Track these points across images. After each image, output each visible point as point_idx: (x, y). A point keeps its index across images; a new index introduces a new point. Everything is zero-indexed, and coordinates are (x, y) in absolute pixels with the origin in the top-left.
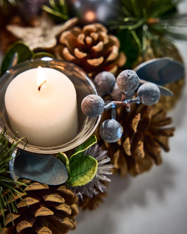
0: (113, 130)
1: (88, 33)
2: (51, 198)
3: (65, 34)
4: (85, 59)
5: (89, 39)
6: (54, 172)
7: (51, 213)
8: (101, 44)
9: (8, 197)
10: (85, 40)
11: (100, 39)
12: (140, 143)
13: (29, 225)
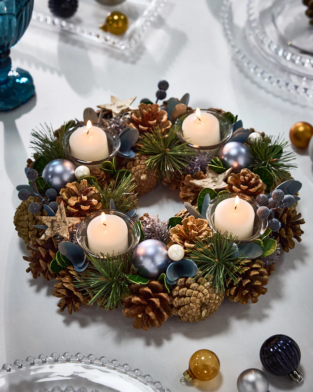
0: (277, 224)
1: (244, 174)
2: (255, 266)
3: (230, 178)
4: (248, 189)
5: (246, 178)
6: (253, 251)
7: (258, 273)
8: (254, 179)
9: (233, 270)
10: (244, 179)
11: (253, 176)
12: (289, 229)
13: (249, 281)
